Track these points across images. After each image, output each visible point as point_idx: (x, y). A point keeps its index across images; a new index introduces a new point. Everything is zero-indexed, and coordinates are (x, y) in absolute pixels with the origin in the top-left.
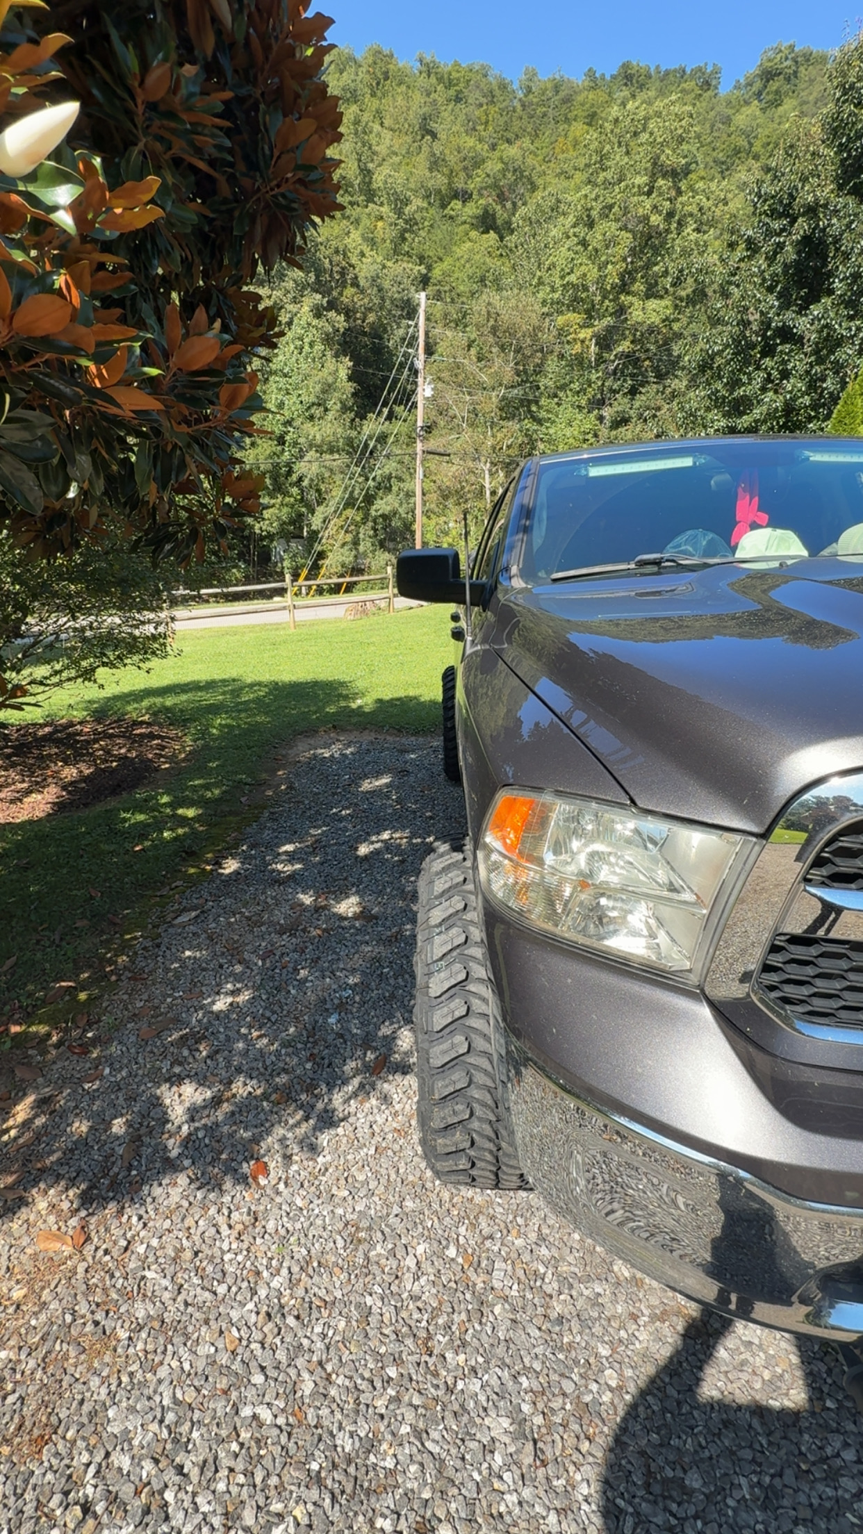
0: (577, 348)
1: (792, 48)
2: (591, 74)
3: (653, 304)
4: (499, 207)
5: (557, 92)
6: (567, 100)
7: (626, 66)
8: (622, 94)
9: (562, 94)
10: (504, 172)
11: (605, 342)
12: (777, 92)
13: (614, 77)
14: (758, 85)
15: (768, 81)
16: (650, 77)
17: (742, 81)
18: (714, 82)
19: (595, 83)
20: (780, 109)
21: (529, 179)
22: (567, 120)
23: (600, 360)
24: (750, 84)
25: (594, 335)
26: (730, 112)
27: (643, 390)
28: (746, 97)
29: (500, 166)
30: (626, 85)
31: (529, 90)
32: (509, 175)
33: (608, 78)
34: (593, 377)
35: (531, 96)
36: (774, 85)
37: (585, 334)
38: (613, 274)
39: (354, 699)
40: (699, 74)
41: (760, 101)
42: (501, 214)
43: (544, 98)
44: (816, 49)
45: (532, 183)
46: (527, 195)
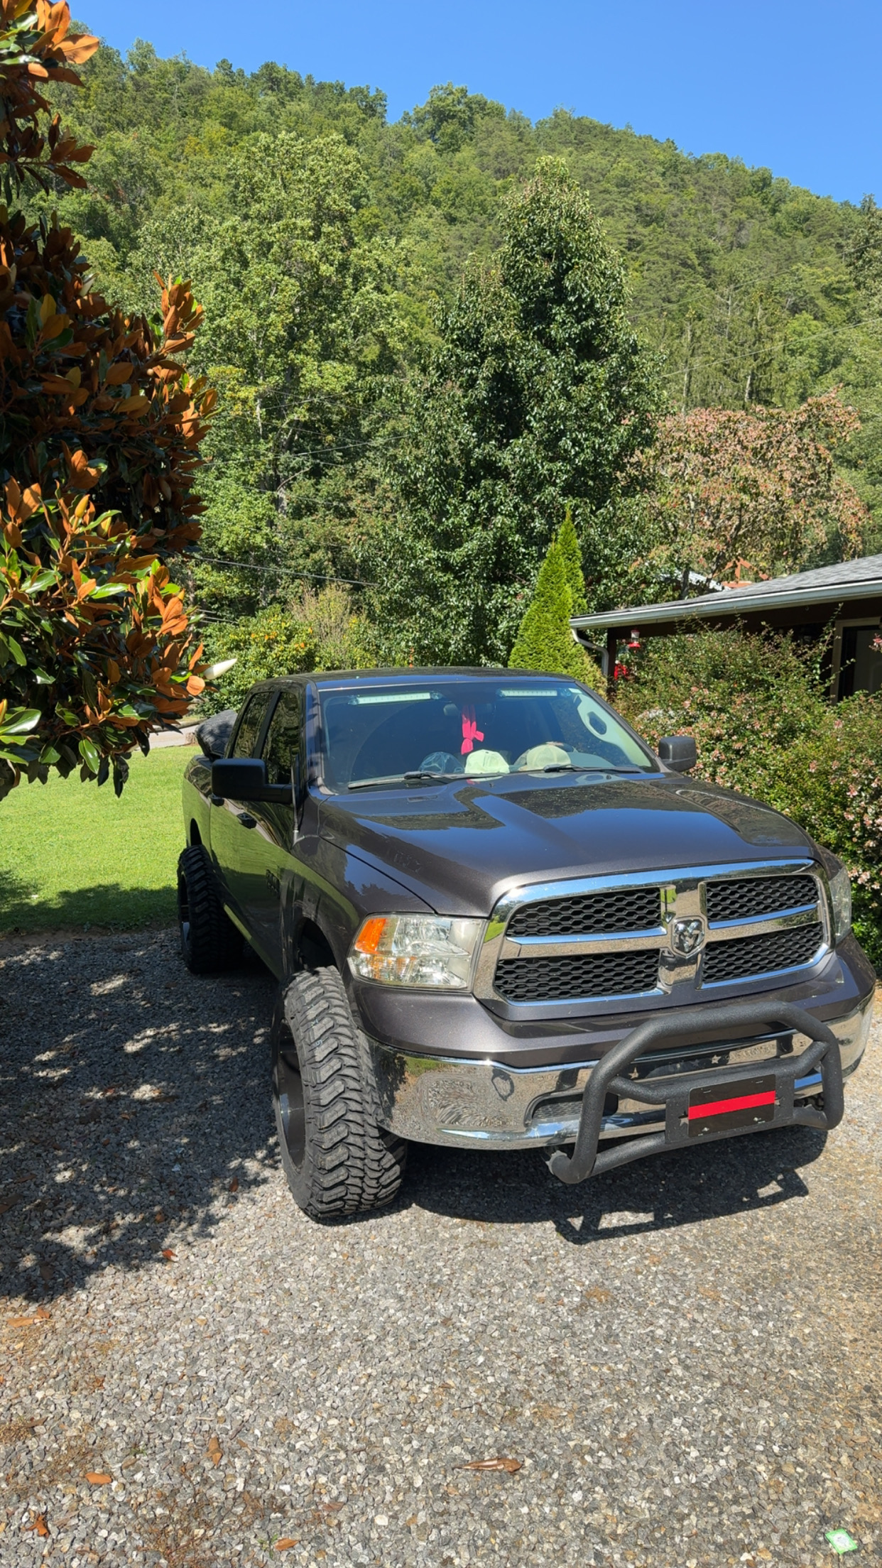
0: (238, 410)
1: (464, 92)
2: (225, 66)
3: (331, 367)
4: (110, 208)
5: (183, 79)
6: (196, 91)
7: (270, 68)
8: (269, 99)
9: (189, 83)
10: (116, 165)
11: (274, 405)
12: (452, 136)
13: (255, 77)
14: (430, 123)
15: (441, 121)
16: (302, 87)
17: (412, 114)
18: (379, 109)
19: (231, 77)
20: (458, 155)
21: (152, 179)
22: (197, 115)
23: (269, 429)
24: (420, 120)
25: (259, 396)
26: (401, 146)
27: (331, 473)
28: (419, 134)
29: (110, 158)
30: (271, 89)
31: (143, 69)
32: (124, 170)
33: (248, 75)
34: (262, 448)
35: (146, 76)
36: (449, 127)
37: (248, 392)
38: (277, 325)
39: (28, 895)
40: (360, 96)
41: (435, 141)
42: (115, 217)
43: (165, 81)
44: (491, 99)
45: (156, 185)
46: (151, 199)
